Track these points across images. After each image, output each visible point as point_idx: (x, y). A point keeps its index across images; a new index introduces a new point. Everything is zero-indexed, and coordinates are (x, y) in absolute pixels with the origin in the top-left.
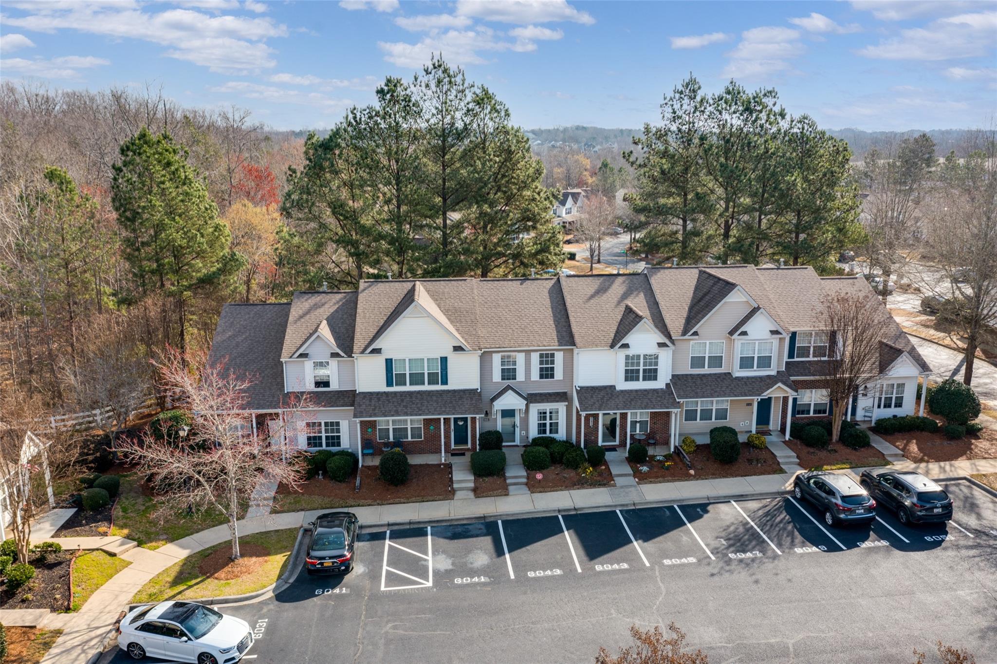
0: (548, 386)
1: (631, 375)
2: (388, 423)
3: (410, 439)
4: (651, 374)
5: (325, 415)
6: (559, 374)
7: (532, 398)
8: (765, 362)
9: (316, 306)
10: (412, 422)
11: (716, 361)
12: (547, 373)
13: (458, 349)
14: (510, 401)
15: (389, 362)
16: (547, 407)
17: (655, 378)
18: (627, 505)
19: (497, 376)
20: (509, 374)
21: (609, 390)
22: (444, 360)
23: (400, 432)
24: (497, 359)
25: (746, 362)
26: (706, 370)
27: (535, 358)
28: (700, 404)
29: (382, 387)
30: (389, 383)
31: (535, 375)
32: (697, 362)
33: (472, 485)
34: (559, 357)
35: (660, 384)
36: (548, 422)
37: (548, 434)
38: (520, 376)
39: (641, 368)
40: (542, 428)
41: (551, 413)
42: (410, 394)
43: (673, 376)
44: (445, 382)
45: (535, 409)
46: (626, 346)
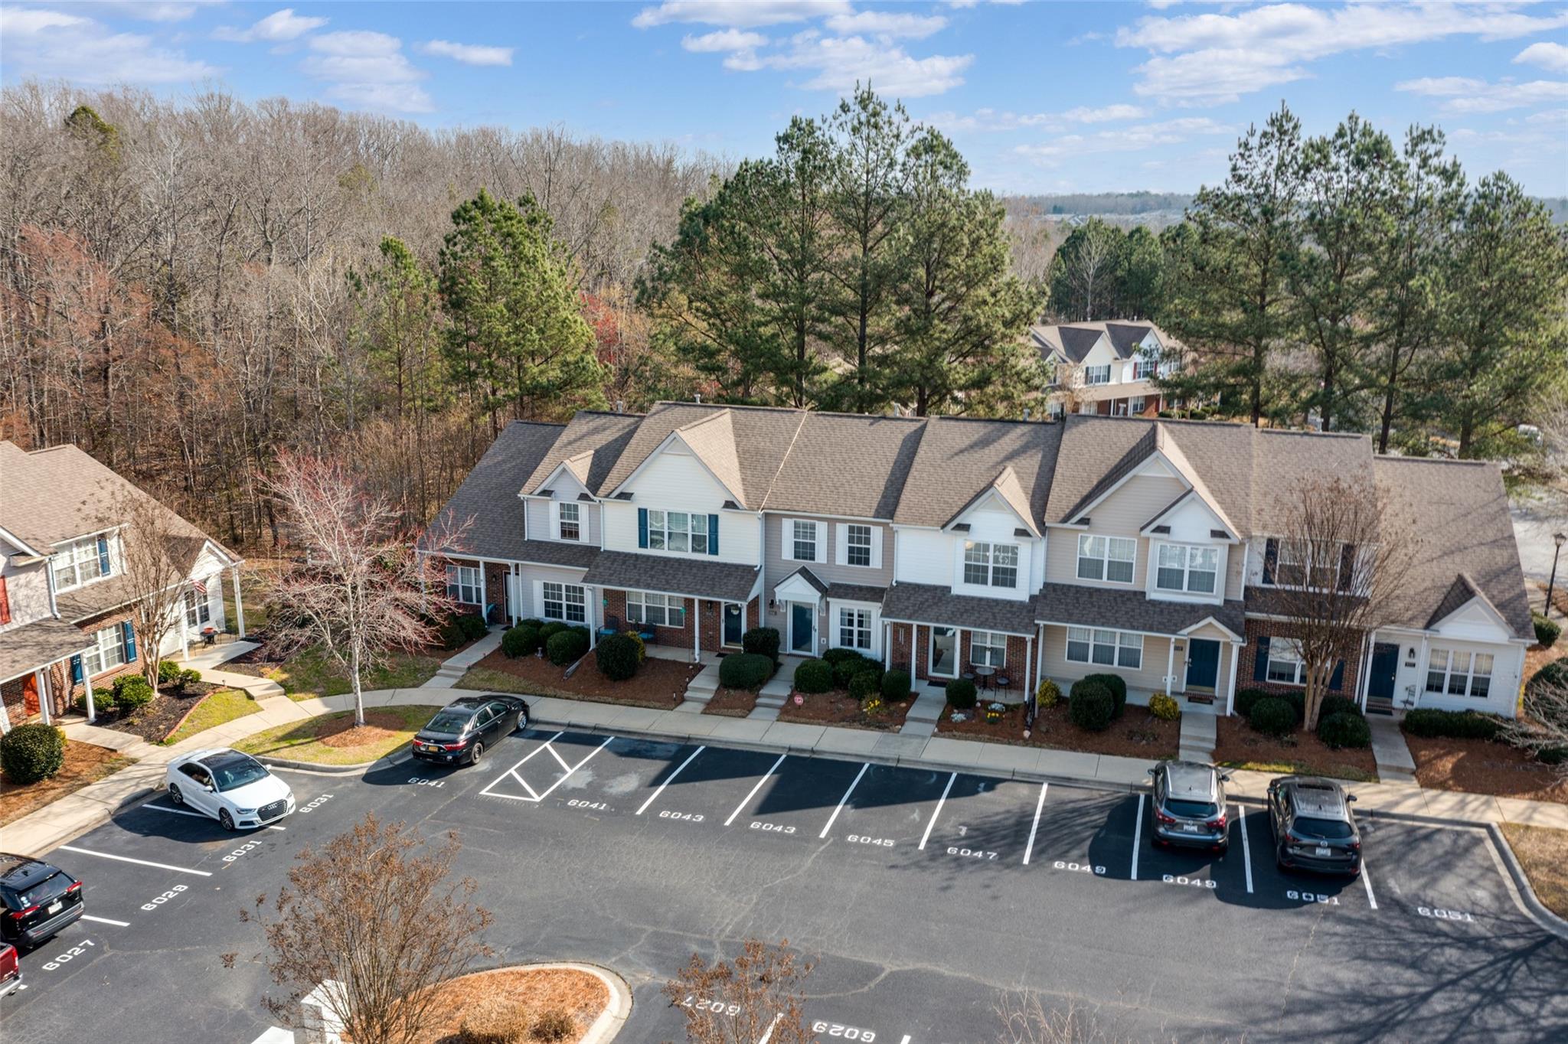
0: (858, 576)
1: (974, 574)
2: (641, 597)
3: (667, 624)
4: (1006, 577)
5: (568, 576)
6: (876, 560)
7: (828, 591)
8: (1202, 581)
9: (596, 431)
10: (668, 600)
11: (1121, 570)
12: (859, 556)
13: (730, 505)
14: (796, 591)
15: (643, 514)
16: (856, 606)
17: (1013, 584)
18: (887, 760)
19: (787, 552)
20: (804, 551)
21: (937, 595)
22: (714, 520)
23: (656, 613)
24: (788, 527)
25: (1169, 578)
26: (1104, 583)
27: (842, 531)
29: (633, 548)
30: (643, 544)
31: (842, 558)
32: (1089, 567)
33: (709, 696)
34: (877, 534)
35: (1020, 593)
36: (856, 629)
37: (855, 647)
38: (821, 556)
39: (991, 565)
40: (846, 637)
41: (860, 616)
42: (667, 559)
43: (1046, 585)
44: (714, 551)
45: (837, 606)
46: (964, 528)
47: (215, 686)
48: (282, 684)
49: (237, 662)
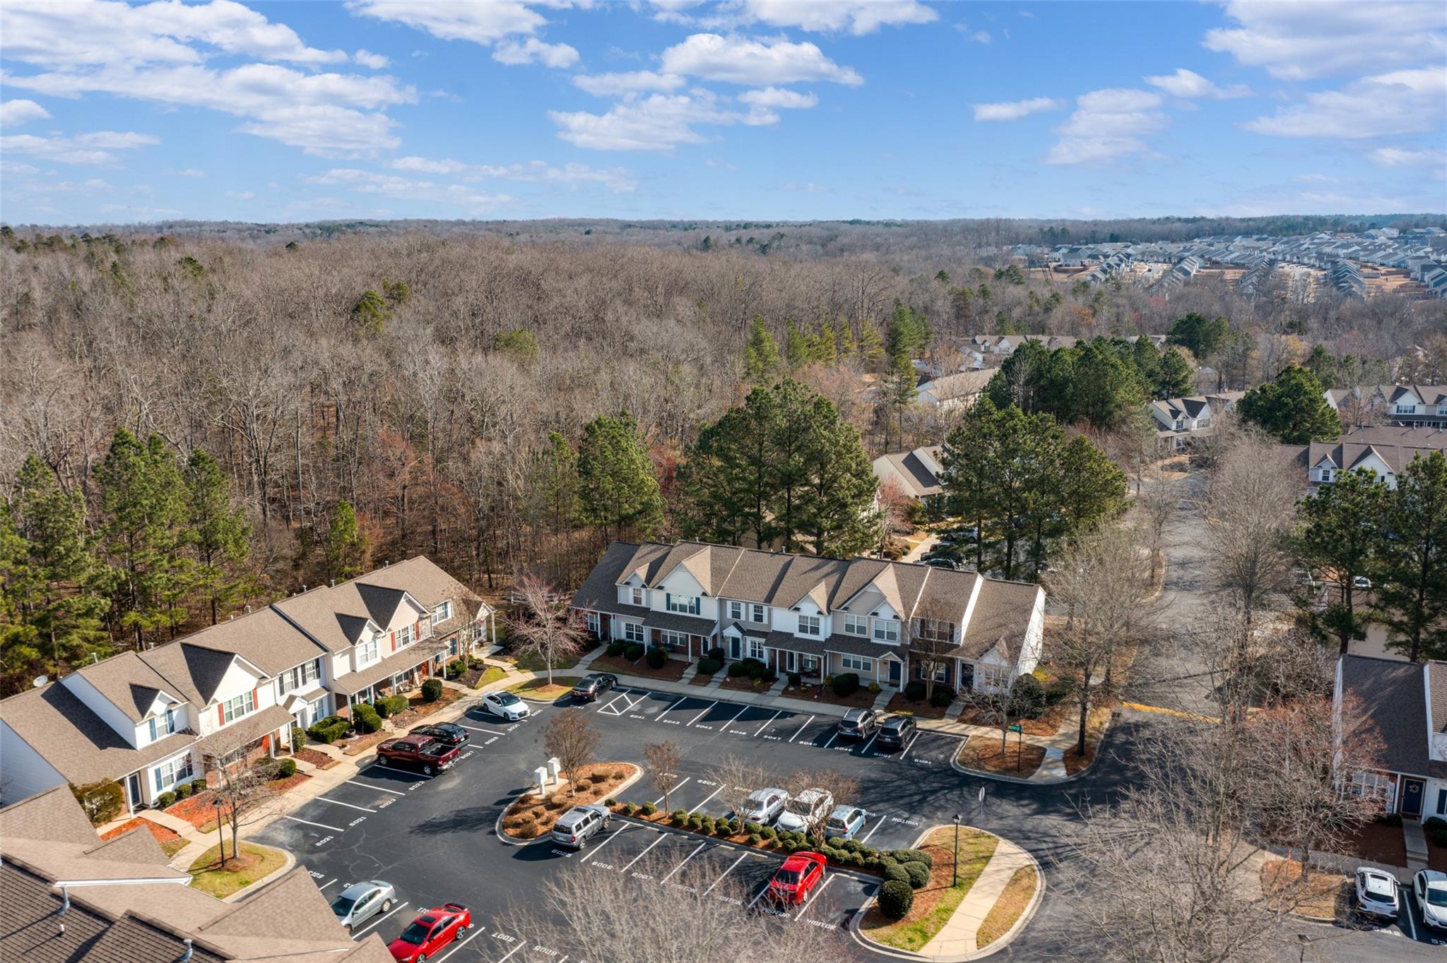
0: (757, 627)
1: (803, 629)
2: (668, 633)
3: (678, 645)
4: (815, 631)
5: (636, 621)
6: (765, 621)
7: (745, 633)
8: (892, 636)
9: (654, 551)
10: (679, 634)
11: (862, 630)
12: (758, 618)
13: (704, 594)
14: (731, 632)
15: (668, 595)
16: (757, 640)
17: (818, 633)
19: (729, 615)
20: (736, 615)
21: (789, 636)
22: (698, 599)
23: (674, 639)
24: (729, 604)
25: (879, 634)
26: (855, 634)
27: (751, 607)
28: (852, 657)
29: (664, 610)
30: (668, 609)
31: (752, 619)
32: (850, 628)
33: (692, 677)
34: (765, 609)
35: (821, 637)
36: (757, 650)
37: (757, 657)
38: (743, 618)
39: (809, 625)
40: (753, 652)
41: (759, 644)
42: (678, 616)
43: (833, 634)
44: (698, 613)
45: (749, 639)
46: (797, 609)
47: (489, 666)
48: (515, 665)
49: (495, 655)
